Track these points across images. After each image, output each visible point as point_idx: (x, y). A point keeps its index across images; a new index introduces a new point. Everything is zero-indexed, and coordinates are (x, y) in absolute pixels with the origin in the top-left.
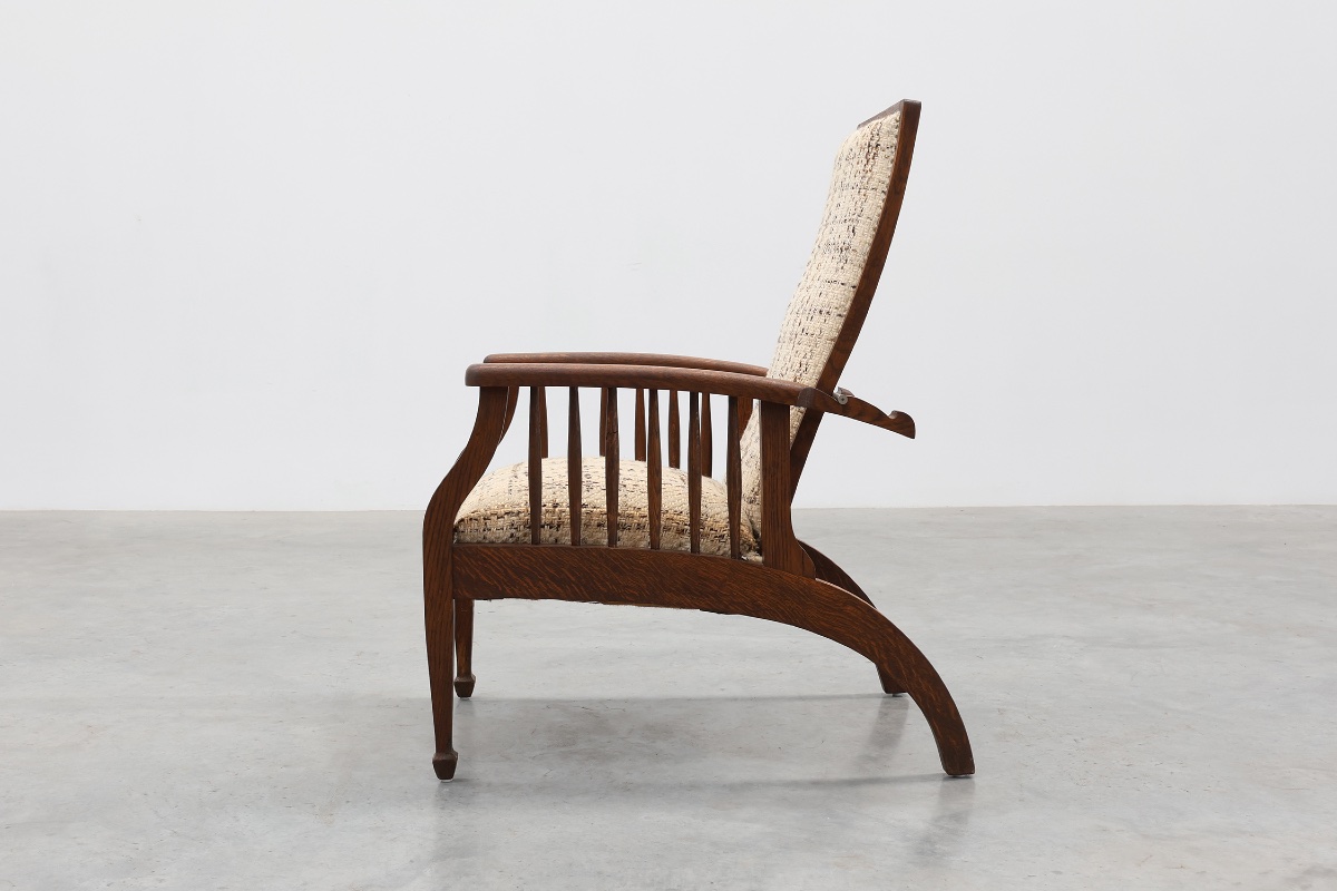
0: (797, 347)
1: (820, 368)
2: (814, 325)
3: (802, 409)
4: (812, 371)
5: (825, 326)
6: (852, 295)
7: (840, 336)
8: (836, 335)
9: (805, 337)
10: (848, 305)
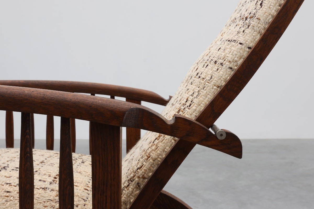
0: (190, 87)
1: (202, 108)
2: (207, 72)
3: (176, 138)
4: (194, 108)
5: (216, 75)
6: (245, 55)
7: (226, 86)
8: (224, 84)
9: (197, 80)
10: (240, 62)
